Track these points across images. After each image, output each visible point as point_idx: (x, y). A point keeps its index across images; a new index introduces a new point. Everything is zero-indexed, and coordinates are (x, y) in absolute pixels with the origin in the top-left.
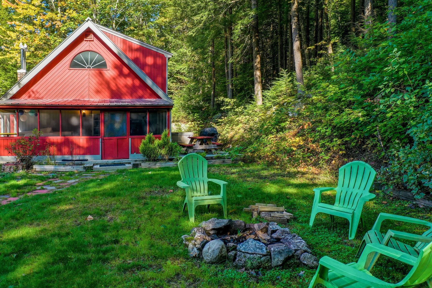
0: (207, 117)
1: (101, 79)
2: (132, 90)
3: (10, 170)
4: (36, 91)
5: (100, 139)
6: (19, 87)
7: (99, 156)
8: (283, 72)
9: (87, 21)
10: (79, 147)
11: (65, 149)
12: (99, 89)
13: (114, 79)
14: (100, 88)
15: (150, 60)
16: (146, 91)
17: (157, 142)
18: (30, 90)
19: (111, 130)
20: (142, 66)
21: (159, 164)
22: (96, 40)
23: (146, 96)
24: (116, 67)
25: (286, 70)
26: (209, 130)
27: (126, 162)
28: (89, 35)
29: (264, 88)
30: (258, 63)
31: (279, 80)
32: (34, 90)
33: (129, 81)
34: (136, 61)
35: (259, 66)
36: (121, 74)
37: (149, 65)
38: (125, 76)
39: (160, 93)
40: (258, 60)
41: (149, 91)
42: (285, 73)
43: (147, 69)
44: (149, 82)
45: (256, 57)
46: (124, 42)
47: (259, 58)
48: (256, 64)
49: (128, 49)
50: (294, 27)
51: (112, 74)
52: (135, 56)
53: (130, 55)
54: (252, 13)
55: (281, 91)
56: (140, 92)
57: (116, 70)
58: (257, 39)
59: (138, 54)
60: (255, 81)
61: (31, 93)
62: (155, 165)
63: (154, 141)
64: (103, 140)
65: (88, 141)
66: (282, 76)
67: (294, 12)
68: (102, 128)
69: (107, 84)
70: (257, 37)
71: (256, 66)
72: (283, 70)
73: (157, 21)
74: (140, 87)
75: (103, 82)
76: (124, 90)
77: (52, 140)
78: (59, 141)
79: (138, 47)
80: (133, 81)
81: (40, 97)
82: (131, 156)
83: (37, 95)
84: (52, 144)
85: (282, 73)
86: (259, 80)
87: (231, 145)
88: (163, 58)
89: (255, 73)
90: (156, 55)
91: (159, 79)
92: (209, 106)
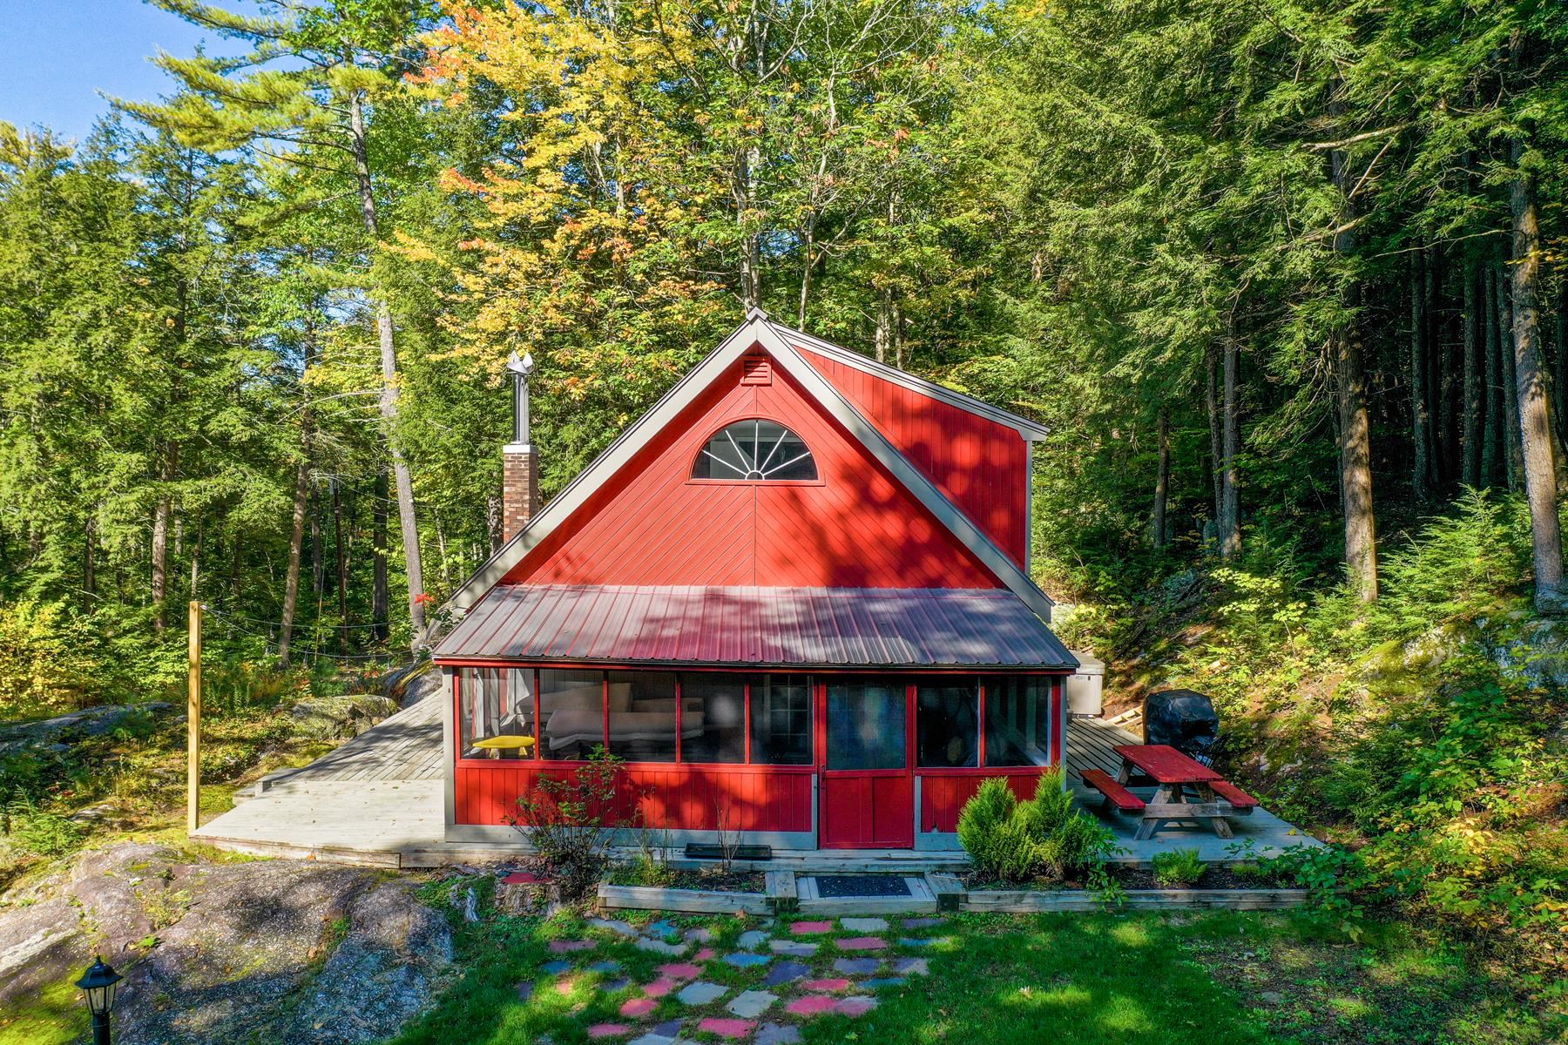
0: (1142, 582)
1: (795, 517)
2: (906, 560)
3: (522, 905)
4: (581, 557)
5: (814, 778)
6: (526, 546)
7: (811, 837)
8: (1475, 499)
9: (752, 322)
10: (739, 802)
11: (693, 810)
12: (789, 554)
13: (841, 516)
14: (790, 548)
15: (965, 451)
16: (954, 560)
17: (1024, 812)
18: (558, 554)
19: (850, 746)
20: (939, 472)
21: (1030, 900)
22: (777, 381)
23: (951, 578)
24: (849, 475)
25: (1484, 493)
26: (1186, 707)
27: (907, 869)
28: (757, 363)
29: (1388, 542)
30: (1362, 438)
31: (1454, 527)
32: (573, 554)
33: (893, 526)
34: (917, 454)
35: (1363, 450)
36: (865, 499)
37: (963, 471)
38: (879, 507)
39: (1004, 570)
40: (1362, 427)
41: (963, 561)
42: (1480, 503)
43: (959, 484)
44: (965, 531)
45: (1351, 418)
46: (876, 384)
47: (1365, 421)
48: (1350, 444)
49: (889, 412)
50: (1522, 344)
51: (833, 499)
52: (915, 439)
53: (894, 433)
54: (1347, 273)
55: (1463, 573)
56: (932, 565)
57: (848, 488)
58: (1358, 351)
59: (926, 431)
60: (1350, 506)
61: (563, 564)
62: (1019, 900)
63: (1010, 807)
64: (823, 779)
65: (771, 780)
66: (1469, 514)
67: (1526, 288)
68: (818, 739)
69: (818, 532)
70: (1357, 345)
71: (1354, 449)
72: (1474, 492)
73: (954, 221)
74: (930, 547)
75: (805, 529)
76: (875, 557)
77: (649, 777)
78: (674, 780)
79: (926, 403)
80: (907, 524)
81: (592, 575)
82: (920, 837)
83: (583, 571)
84: (650, 788)
85: (1467, 504)
86: (1364, 501)
87: (1263, 759)
88: (1015, 442)
89: (1346, 475)
90: (988, 432)
91: (1001, 518)
92: (1142, 528)
